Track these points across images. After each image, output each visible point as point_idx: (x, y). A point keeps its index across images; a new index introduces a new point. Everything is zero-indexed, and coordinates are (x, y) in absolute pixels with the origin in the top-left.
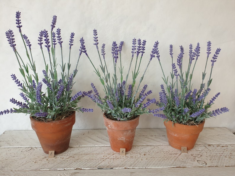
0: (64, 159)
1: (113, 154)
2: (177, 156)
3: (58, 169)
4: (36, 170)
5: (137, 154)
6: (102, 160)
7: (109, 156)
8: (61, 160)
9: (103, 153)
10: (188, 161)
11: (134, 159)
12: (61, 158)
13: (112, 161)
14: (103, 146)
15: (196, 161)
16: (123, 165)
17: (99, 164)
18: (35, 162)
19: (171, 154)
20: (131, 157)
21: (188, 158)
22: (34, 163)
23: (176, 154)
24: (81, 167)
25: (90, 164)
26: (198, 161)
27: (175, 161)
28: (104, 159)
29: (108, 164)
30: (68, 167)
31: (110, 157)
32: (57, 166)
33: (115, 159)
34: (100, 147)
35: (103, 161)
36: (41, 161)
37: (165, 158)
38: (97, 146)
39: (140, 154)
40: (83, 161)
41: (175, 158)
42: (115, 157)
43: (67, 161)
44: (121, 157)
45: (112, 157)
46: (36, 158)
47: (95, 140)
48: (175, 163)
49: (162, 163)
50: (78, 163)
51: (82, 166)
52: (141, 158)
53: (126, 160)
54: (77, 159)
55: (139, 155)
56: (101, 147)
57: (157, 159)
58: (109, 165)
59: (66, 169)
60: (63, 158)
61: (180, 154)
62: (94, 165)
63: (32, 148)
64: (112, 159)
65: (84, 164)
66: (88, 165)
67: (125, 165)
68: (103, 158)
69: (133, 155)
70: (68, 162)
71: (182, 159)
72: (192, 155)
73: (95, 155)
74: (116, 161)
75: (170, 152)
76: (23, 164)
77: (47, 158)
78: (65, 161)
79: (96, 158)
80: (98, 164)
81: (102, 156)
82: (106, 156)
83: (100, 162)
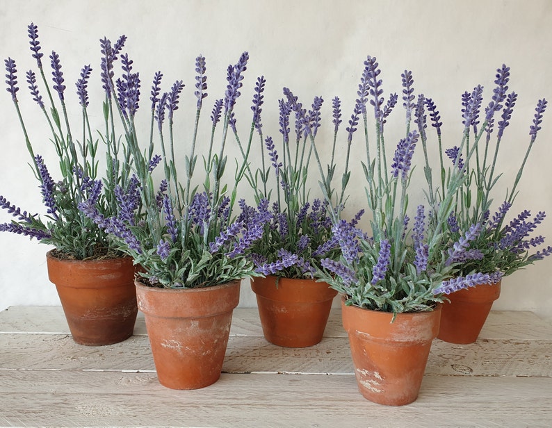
3: (123, 371)
4: (74, 370)
5: (309, 351)
6: (228, 358)
7: (245, 352)
11: (301, 358)
12: (132, 353)
13: (250, 360)
15: (448, 365)
16: (274, 367)
18: (73, 358)
20: (296, 355)
21: (431, 360)
22: (69, 358)
26: (452, 366)
28: (231, 358)
29: (240, 366)
30: (147, 367)
31: (247, 354)
33: (257, 358)
36: (88, 356)
39: (318, 352)
42: (258, 355)
43: (146, 358)
44: (271, 354)
45: (251, 354)
46: (75, 352)
52: (318, 358)
55: (314, 354)
58: (242, 368)
59: (140, 371)
60: (137, 354)
63: (69, 336)
67: (279, 368)
68: (230, 355)
70: (147, 360)
72: (441, 356)
74: (260, 360)
76: (44, 360)
77: (101, 353)
78: (140, 358)
82: (237, 353)
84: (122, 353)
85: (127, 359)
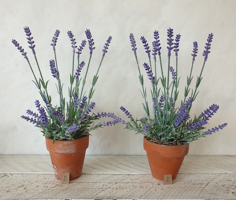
0: (48, 188)
1: (116, 183)
2: (203, 186)
5: (148, 184)
6: (101, 190)
7: (111, 185)
8: (44, 189)
9: (103, 181)
10: (220, 193)
11: (144, 189)
12: (44, 186)
13: (115, 191)
14: (103, 173)
15: (230, 192)
16: (130, 196)
17: (97, 195)
18: (8, 192)
19: (195, 184)
20: (140, 187)
21: (219, 189)
22: (5, 192)
23: (202, 184)
24: (71, 197)
25: (85, 194)
26: (233, 193)
27: (202, 193)
28: (103, 189)
29: (109, 195)
30: (53, 197)
31: (112, 187)
32: (38, 196)
33: (118, 189)
34: (98, 174)
35: (103, 191)
36: (17, 189)
37: (188, 189)
38: (93, 173)
39: (153, 184)
40: (74, 190)
41: (201, 189)
42: (118, 187)
43: (53, 190)
44: (126, 186)
45: (115, 186)
46: (9, 186)
47: (91, 167)
48: (201, 196)
49: (184, 194)
50: (68, 193)
51: (73, 196)
52: (154, 188)
53: (134, 191)
54: (67, 188)
55: (151, 185)
56: (100, 175)
57: (176, 189)
58: (110, 197)
61: (207, 185)
62: (89, 196)
63: (6, 174)
64: (115, 189)
65: (75, 195)
66: (82, 196)
67: (133, 196)
68: (102, 187)
69: (142, 185)
70: (53, 192)
71: (211, 191)
72: (223, 186)
73: (91, 184)
74: (120, 191)
75: (193, 182)
77: (25, 187)
78: (49, 190)
79: (93, 188)
80: (95, 194)
81: (101, 185)
82: (106, 185)
83: (98, 192)
84: (37, 186)
85: (41, 191)
